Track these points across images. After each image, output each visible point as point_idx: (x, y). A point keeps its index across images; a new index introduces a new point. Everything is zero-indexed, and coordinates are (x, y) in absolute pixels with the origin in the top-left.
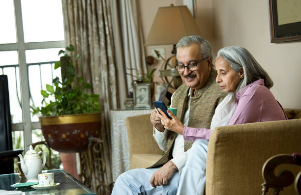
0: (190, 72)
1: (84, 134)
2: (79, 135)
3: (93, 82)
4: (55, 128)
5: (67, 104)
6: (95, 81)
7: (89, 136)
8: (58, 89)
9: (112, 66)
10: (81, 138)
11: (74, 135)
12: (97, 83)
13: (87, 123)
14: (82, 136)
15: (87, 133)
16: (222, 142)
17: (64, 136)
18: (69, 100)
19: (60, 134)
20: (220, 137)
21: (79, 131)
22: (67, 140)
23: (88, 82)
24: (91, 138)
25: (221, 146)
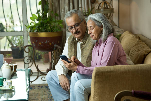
0: (76, 30)
1: (51, 43)
2: (48, 43)
3: (61, 12)
4: (36, 39)
5: (44, 26)
6: (62, 11)
7: (54, 44)
8: (39, 17)
9: (71, 4)
10: (50, 45)
11: (46, 43)
12: (63, 13)
13: (53, 37)
14: (50, 44)
15: (53, 42)
16: (98, 76)
17: (40, 43)
18: (45, 23)
19: (38, 42)
20: (97, 74)
21: (48, 41)
22: (42, 46)
23: (58, 12)
24: (55, 45)
25: (98, 78)
